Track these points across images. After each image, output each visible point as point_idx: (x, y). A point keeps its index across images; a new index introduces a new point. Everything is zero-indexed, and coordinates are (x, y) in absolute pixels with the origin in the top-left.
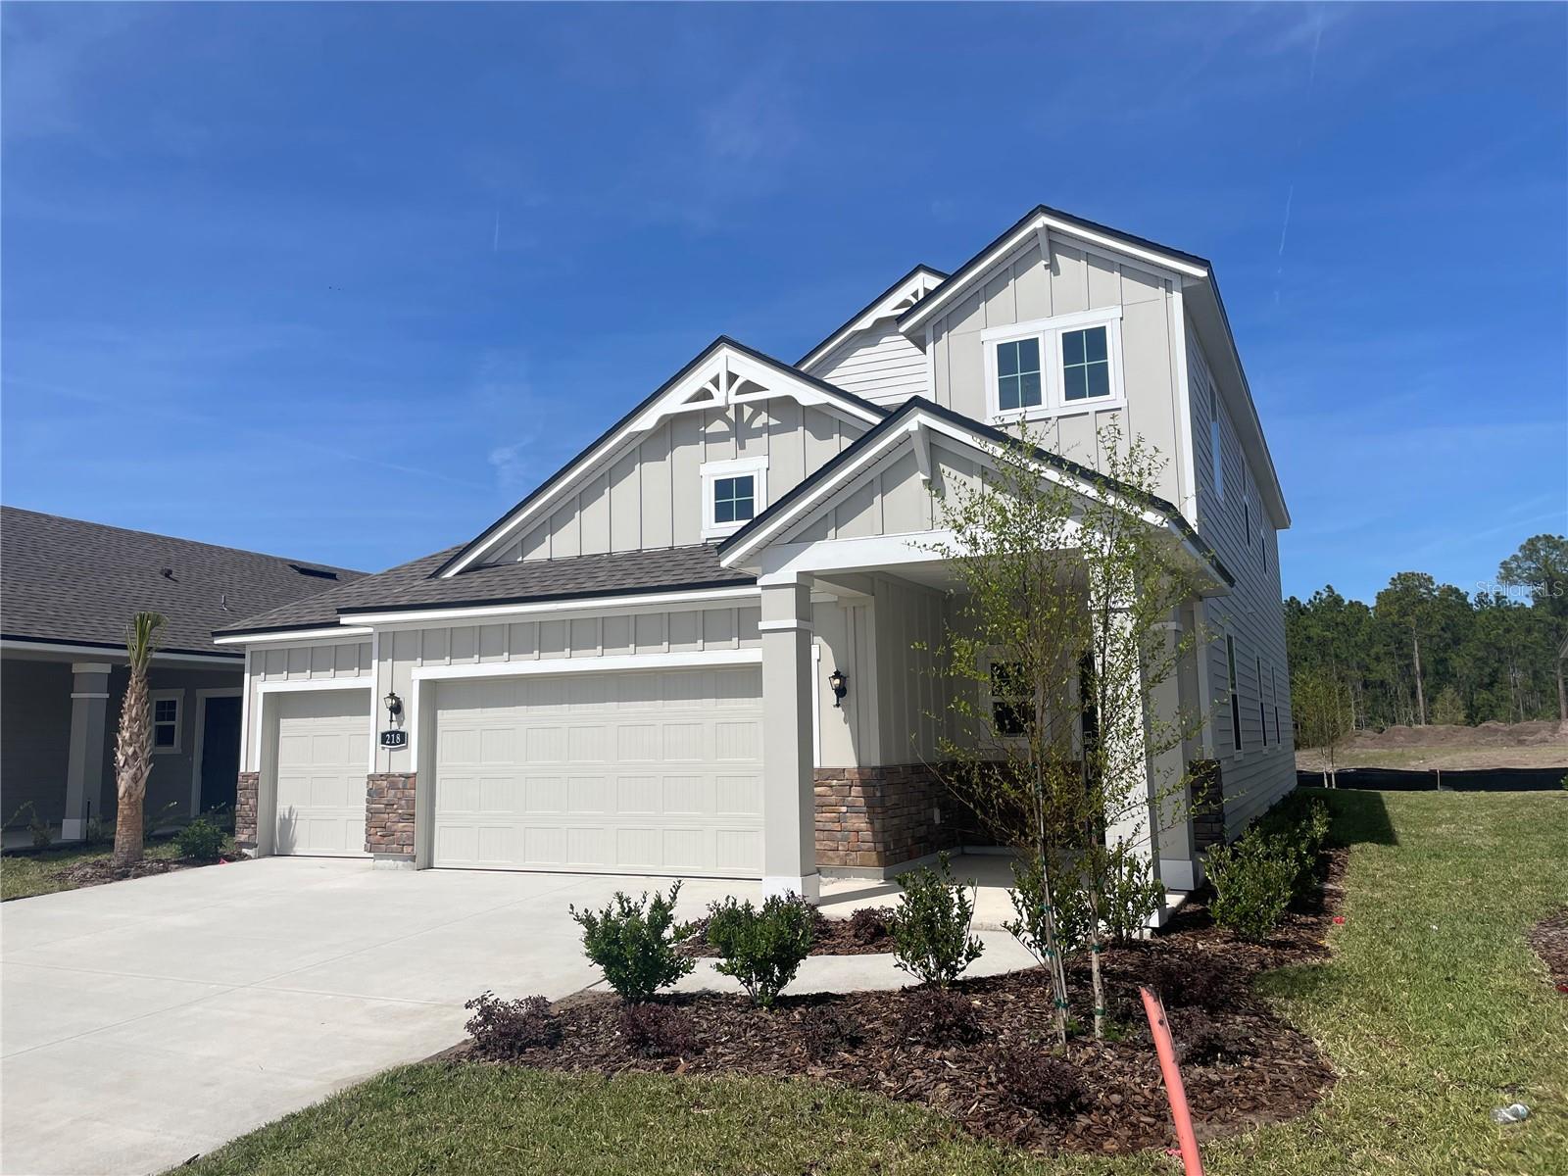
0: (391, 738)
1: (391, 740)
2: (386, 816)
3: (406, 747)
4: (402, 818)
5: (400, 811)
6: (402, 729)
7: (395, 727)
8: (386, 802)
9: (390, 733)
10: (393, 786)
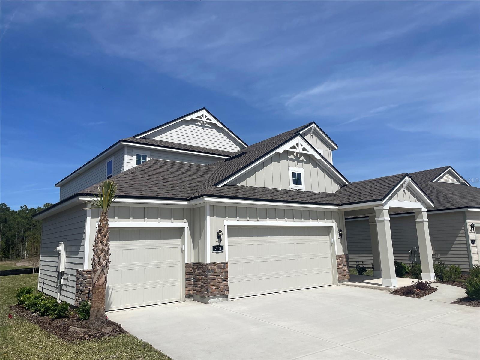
0: (217, 248)
1: (217, 249)
2: (216, 280)
3: (223, 252)
4: (224, 280)
5: (222, 278)
6: (221, 244)
7: (217, 244)
8: (217, 275)
9: (217, 246)
10: (219, 268)
